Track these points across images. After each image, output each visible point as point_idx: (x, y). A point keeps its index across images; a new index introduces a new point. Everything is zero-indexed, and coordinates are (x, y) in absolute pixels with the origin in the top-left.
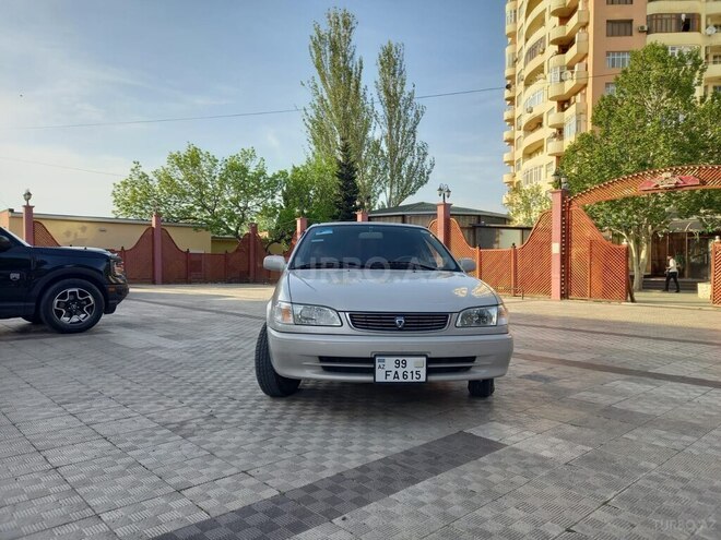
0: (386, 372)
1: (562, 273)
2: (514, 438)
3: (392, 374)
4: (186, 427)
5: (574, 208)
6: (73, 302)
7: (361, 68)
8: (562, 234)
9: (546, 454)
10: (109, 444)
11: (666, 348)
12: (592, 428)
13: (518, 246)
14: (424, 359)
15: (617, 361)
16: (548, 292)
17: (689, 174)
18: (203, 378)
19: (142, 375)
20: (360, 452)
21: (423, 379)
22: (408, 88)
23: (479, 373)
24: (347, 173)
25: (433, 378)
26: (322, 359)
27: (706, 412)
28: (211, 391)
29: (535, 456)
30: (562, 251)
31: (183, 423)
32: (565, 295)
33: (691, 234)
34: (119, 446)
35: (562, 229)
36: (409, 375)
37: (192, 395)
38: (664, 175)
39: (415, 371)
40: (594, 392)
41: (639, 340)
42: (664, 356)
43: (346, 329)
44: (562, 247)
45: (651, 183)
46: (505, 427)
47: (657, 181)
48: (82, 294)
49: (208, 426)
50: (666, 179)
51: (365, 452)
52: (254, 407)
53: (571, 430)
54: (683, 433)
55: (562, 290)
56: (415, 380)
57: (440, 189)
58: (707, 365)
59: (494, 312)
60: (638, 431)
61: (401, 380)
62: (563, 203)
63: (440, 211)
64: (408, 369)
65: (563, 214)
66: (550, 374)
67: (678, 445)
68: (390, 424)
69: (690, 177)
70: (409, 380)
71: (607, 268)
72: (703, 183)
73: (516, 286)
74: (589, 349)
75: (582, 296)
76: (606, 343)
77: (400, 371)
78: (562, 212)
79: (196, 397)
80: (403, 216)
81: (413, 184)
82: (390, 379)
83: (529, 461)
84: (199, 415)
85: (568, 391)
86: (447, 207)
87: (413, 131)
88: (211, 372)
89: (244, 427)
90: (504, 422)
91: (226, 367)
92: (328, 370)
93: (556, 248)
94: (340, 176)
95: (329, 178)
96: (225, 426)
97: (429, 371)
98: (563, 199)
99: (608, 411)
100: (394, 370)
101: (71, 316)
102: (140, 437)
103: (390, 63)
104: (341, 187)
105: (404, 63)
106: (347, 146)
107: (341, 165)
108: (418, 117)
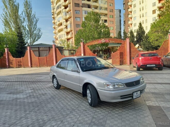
3: (136, 96)
5: (86, 46)
7: (19, 5)
14: (140, 91)
22: (33, 13)
24: (20, 35)
36: (138, 96)
39: (139, 94)
43: (125, 87)
44: (84, 55)
47: (101, 41)
50: (103, 41)
57: (53, 41)
62: (83, 45)
63: (53, 47)
65: (83, 48)
69: (107, 40)
72: (110, 41)
80: (39, 47)
81: (37, 38)
86: (55, 45)
87: (36, 24)
92: (121, 98)
93: (82, 55)
94: (18, 36)
95: (14, 36)
98: (83, 44)
103: (27, 5)
104: (19, 39)
105: (31, 6)
106: (19, 27)
107: (18, 33)
108: (37, 21)
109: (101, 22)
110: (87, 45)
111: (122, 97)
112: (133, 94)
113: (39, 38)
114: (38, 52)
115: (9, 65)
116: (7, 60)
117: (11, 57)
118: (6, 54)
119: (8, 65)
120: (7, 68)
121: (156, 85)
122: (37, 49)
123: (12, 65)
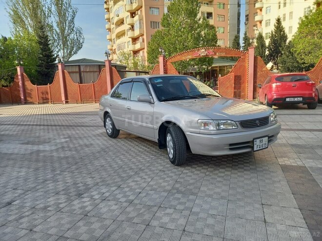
3: (259, 146)
5: (168, 63)
14: (267, 138)
17: (211, 50)
21: (267, 146)
24: (44, 42)
35: (164, 72)
38: (202, 50)
39: (265, 143)
45: (197, 53)
47: (199, 53)
50: (203, 52)
56: (265, 148)
57: (106, 53)
61: (261, 148)
62: (164, 61)
63: (107, 64)
72: (215, 54)
78: (164, 65)
80: (79, 66)
81: (75, 49)
82: (258, 148)
86: (110, 62)
87: (72, 21)
94: (40, 43)
98: (164, 59)
100: (259, 144)
104: (42, 49)
106: (42, 26)
107: (40, 37)
108: (74, 13)
109: (199, 15)
110: (170, 61)
111: (233, 146)
112: (253, 142)
113: (80, 48)
114: (78, 75)
115: (25, 99)
116: (21, 89)
117: (29, 84)
118: (20, 77)
119: (23, 98)
120: (22, 104)
121: (301, 132)
122: (77, 70)
123: (31, 98)
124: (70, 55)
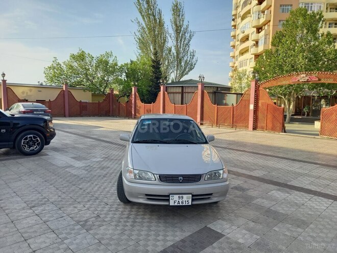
0: (174, 201)
1: (254, 118)
2: (227, 231)
3: (177, 202)
4: (88, 223)
5: (261, 88)
6: (30, 141)
8: (255, 100)
9: (240, 241)
10: (56, 235)
11: (296, 167)
12: (261, 223)
13: (235, 105)
14: (191, 195)
15: (274, 176)
16: (247, 127)
17: (314, 76)
18: (93, 189)
19: (65, 187)
20: (163, 240)
21: (190, 204)
22: (185, 23)
23: (214, 200)
24: (156, 65)
25: (195, 203)
26: (147, 195)
27: (310, 213)
28: (97, 198)
29: (237, 243)
30: (254, 108)
31: (86, 221)
32: (255, 128)
33: (314, 96)
34: (60, 236)
35: (255, 98)
36: (184, 202)
37: (89, 201)
38: (302, 76)
39: (187, 200)
40: (263, 198)
41: (286, 161)
42: (295, 173)
43: (157, 182)
44: (254, 106)
45: (296, 79)
46: (225, 223)
47: (299, 78)
48: (34, 137)
49: (97, 223)
50: (303, 77)
51: (165, 241)
52: (117, 210)
53: (252, 224)
54: (298, 226)
55: (253, 126)
56: (187, 204)
57: (200, 77)
58: (313, 179)
59: (221, 172)
60: (280, 225)
61: (181, 204)
62: (256, 86)
63: (200, 87)
64: (184, 200)
65: (256, 91)
66: (245, 186)
67: (295, 234)
68: (175, 221)
69: (314, 77)
70: (184, 204)
71: (274, 117)
72: (320, 80)
73: (233, 124)
74: (263, 167)
75: (262, 129)
76: (271, 163)
77: (180, 201)
78: (255, 90)
79: (91, 203)
80: (182, 87)
81: (187, 70)
82: (176, 204)
83: (233, 246)
84: (92, 216)
85: (252, 198)
86: (203, 83)
87: (188, 44)
88: (96, 185)
89: (112, 224)
90: (224, 220)
91: (103, 181)
92: (149, 199)
93: (252, 107)
94: (153, 67)
96: (104, 223)
97: (193, 200)
98: (256, 84)
99: (269, 212)
100: (178, 200)
101: (30, 147)
102: (68, 231)
103: (177, 10)
104: (153, 72)
105: (184, 11)
106: (157, 52)
107: (153, 61)
108: (190, 37)
110: (263, 85)
113: (191, 69)
114: (180, 95)
115: (135, 115)
116: (133, 106)
117: (139, 103)
118: (133, 96)
119: (133, 113)
120: (132, 119)
122: (180, 90)
123: (139, 114)
124: (182, 75)
